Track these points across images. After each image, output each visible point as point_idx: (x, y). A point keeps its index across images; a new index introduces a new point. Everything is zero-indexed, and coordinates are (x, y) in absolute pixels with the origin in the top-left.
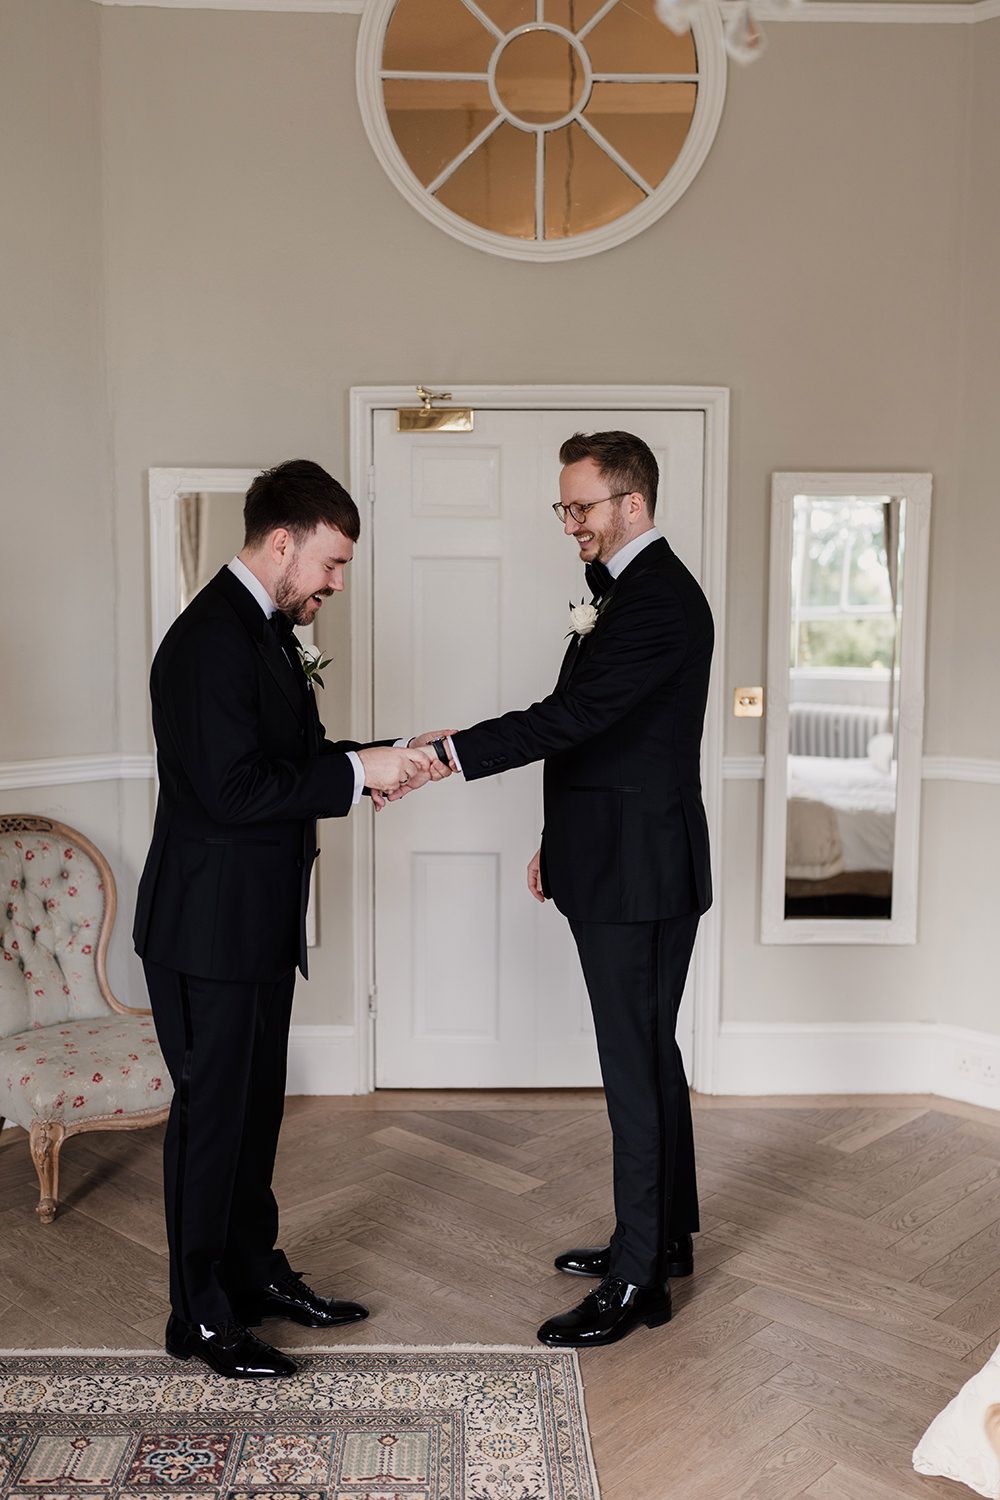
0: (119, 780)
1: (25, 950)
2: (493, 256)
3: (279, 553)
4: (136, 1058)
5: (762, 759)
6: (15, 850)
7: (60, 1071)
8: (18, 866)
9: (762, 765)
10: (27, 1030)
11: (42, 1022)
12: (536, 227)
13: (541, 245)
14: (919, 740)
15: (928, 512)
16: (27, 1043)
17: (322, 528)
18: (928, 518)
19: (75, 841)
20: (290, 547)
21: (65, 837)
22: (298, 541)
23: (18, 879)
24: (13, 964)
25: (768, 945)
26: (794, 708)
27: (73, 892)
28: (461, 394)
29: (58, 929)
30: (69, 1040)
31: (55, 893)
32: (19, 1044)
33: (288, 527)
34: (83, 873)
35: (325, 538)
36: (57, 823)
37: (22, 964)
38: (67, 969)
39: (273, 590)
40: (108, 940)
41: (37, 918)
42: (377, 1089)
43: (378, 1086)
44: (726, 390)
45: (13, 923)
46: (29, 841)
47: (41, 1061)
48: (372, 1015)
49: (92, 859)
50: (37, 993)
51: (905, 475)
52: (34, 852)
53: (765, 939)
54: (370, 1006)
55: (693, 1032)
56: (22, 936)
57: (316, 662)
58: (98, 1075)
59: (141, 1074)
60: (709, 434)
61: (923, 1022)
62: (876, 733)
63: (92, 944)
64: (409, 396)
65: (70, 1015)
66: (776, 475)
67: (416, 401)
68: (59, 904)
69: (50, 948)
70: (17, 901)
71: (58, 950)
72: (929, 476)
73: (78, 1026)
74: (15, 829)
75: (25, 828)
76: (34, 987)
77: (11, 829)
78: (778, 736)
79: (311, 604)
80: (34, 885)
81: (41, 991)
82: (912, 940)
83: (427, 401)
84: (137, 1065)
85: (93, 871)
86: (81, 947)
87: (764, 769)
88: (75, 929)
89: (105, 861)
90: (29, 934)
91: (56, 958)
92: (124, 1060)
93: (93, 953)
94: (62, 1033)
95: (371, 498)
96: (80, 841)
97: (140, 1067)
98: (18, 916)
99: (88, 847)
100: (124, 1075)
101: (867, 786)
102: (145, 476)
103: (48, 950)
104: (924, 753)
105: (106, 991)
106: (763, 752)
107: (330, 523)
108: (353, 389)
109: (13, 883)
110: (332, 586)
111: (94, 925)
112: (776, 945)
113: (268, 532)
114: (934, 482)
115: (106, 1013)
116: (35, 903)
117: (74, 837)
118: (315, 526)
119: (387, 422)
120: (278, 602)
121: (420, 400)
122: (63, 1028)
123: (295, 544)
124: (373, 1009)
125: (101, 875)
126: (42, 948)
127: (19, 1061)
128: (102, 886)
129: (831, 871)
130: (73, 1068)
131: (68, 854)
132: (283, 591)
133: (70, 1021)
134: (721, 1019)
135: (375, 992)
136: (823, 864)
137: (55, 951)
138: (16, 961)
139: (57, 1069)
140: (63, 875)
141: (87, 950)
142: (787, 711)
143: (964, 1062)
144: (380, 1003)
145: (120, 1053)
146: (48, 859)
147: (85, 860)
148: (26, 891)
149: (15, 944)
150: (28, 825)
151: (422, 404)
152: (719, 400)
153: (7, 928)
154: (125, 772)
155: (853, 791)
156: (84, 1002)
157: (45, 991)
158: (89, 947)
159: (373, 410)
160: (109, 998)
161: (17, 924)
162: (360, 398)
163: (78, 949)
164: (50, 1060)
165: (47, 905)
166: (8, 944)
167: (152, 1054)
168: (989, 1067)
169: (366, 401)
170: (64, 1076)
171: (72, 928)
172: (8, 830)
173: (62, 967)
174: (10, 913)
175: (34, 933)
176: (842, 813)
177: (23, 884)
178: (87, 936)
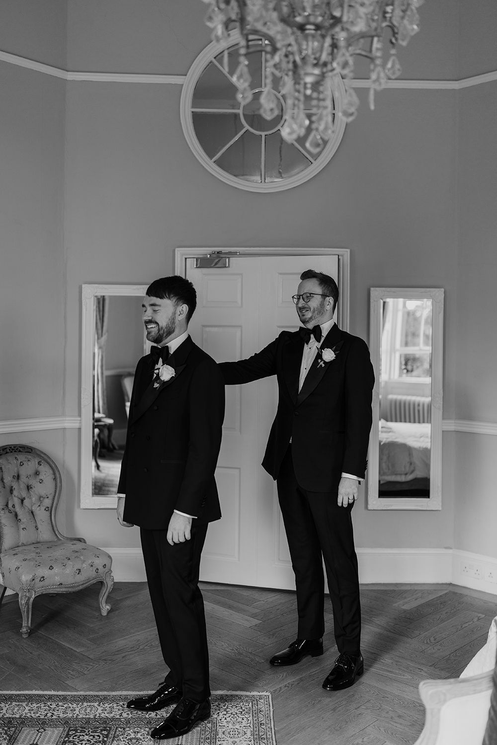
0: (64, 429)
1: (18, 509)
4: (69, 559)
6: (15, 461)
7: (34, 564)
8: (16, 469)
10: (19, 546)
11: (25, 543)
12: (261, 177)
13: (263, 185)
14: (441, 412)
15: (443, 306)
16: (18, 552)
18: (443, 309)
19: (43, 457)
21: (39, 456)
23: (16, 475)
24: (12, 516)
25: (371, 510)
27: (41, 481)
29: (34, 499)
30: (38, 551)
31: (33, 482)
32: (14, 553)
34: (46, 473)
36: (34, 448)
37: (16, 515)
38: (38, 518)
40: (57, 504)
41: (24, 494)
44: (349, 250)
45: (13, 495)
46: (21, 457)
47: (25, 560)
49: (51, 466)
50: (23, 529)
51: (431, 289)
52: (24, 462)
53: (370, 507)
56: (16, 501)
58: (51, 566)
59: (71, 566)
61: (446, 548)
63: (49, 506)
65: (38, 540)
66: (372, 289)
67: (205, 255)
68: (34, 487)
69: (30, 507)
70: (15, 486)
71: (33, 509)
72: (443, 290)
73: (42, 545)
74: (15, 451)
75: (20, 451)
76: (22, 526)
77: (13, 451)
80: (23, 478)
81: (25, 528)
82: (439, 508)
84: (70, 562)
85: (51, 472)
88: (42, 499)
89: (56, 467)
90: (20, 501)
91: (32, 512)
92: (64, 560)
93: (49, 511)
94: (35, 548)
96: (45, 457)
98: (15, 493)
99: (49, 460)
100: (63, 567)
102: (81, 288)
103: (28, 508)
104: (444, 418)
105: (55, 528)
108: (177, 250)
109: (14, 477)
111: (51, 497)
112: (374, 510)
114: (445, 292)
115: (55, 539)
116: (23, 486)
117: (42, 455)
119: (193, 264)
122: (35, 545)
125: (54, 474)
127: (14, 560)
128: (55, 479)
130: (40, 563)
131: (39, 463)
133: (38, 543)
136: (406, 474)
138: (14, 513)
139: (32, 563)
140: (37, 473)
143: (466, 568)
145: (62, 557)
146: (30, 466)
147: (47, 467)
148: (20, 481)
149: (14, 506)
150: (21, 450)
152: (346, 254)
153: (10, 498)
154: (67, 425)
155: (422, 439)
156: (45, 534)
157: (27, 528)
158: (48, 508)
159: (186, 259)
160: (57, 532)
161: (15, 496)
162: (179, 253)
163: (43, 508)
164: (29, 559)
165: (29, 488)
166: (10, 506)
167: (77, 557)
168: (477, 570)
169: (182, 255)
170: (36, 567)
171: (40, 498)
172: (11, 452)
173: (35, 517)
174: (11, 491)
175: (22, 501)
176: (415, 449)
177: (18, 477)
178: (47, 502)
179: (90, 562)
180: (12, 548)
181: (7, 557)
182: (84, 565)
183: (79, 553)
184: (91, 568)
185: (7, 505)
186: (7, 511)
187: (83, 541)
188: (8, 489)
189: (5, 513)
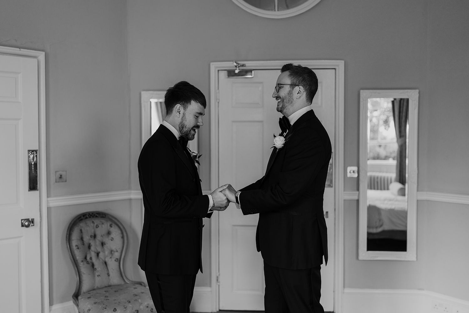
0: (130, 200)
1: (94, 260)
2: (261, 17)
3: (178, 113)
4: (130, 302)
5: (357, 192)
6: (92, 224)
7: (102, 307)
8: (93, 231)
9: (357, 195)
10: (94, 290)
11: (99, 286)
12: (275, 7)
13: (277, 13)
14: (416, 186)
16: (92, 295)
17: (193, 102)
18: (417, 106)
19: (114, 221)
20: (182, 110)
21: (111, 220)
22: (185, 108)
23: (93, 235)
24: (89, 266)
25: (361, 260)
26: (369, 174)
27: (112, 239)
28: (249, 65)
29: (107, 253)
30: (107, 294)
31: (106, 240)
32: (89, 296)
33: (181, 103)
34: (116, 233)
35: (194, 106)
36: (108, 214)
37: (93, 265)
38: (110, 267)
39: (178, 128)
40: (125, 256)
41: (99, 249)
42: (220, 310)
43: (221, 309)
44: (343, 62)
45: (91, 250)
46: (97, 221)
47: (95, 303)
48: (218, 283)
49: (119, 227)
50: (98, 276)
51: (409, 91)
52: (99, 225)
53: (361, 258)
54: (217, 280)
55: (334, 292)
56: (93, 255)
57: (197, 155)
58: (115, 309)
59: (131, 308)
60: (337, 77)
61: (419, 289)
62: (391, 182)
63: (118, 257)
64: (231, 65)
65: (110, 284)
66: (361, 91)
67: (234, 67)
68: (107, 244)
69: (104, 259)
70: (92, 243)
71: (106, 260)
72: (417, 91)
73: (111, 289)
74: (93, 217)
75: (96, 217)
76: (97, 274)
77: (91, 217)
78: (364, 184)
79: (192, 132)
80: (99, 238)
81: (99, 275)
82: (415, 259)
83: (237, 67)
84: (130, 305)
85: (120, 232)
86: (115, 259)
87: (359, 196)
88: (113, 252)
89: (124, 228)
90: (96, 254)
91: (106, 263)
92: (125, 303)
93: (118, 262)
94: (105, 291)
95: (218, 101)
96: (116, 221)
97: (131, 305)
98: (92, 248)
99: (118, 223)
100: (125, 309)
101: (390, 200)
102: (140, 94)
103: (102, 260)
104: (418, 190)
105: (123, 274)
106: (358, 189)
107: (195, 100)
108: (212, 64)
109: (91, 236)
110: (198, 124)
111: (119, 251)
112: (363, 260)
113: (174, 106)
114: (419, 93)
115: (123, 283)
116: (98, 243)
117: (114, 219)
118: (190, 102)
119: (223, 75)
120: (180, 132)
121: (234, 66)
122: (106, 289)
123: (184, 109)
124: (218, 281)
125: (122, 233)
126: (101, 259)
127: (88, 303)
128: (123, 237)
129: (379, 230)
130: (106, 306)
131: (111, 226)
132: (181, 127)
133: (110, 286)
134: (344, 287)
135: (219, 275)
136: (377, 228)
137: (105, 260)
138: (91, 264)
139: (101, 306)
140: (109, 233)
141: (116, 260)
142: (367, 175)
143: (436, 305)
144: (221, 279)
145: (124, 300)
146: (104, 227)
147: (117, 228)
148: (96, 239)
149: (91, 258)
150: (97, 215)
151: (235, 68)
152: (340, 65)
153: (88, 252)
154: (133, 196)
155: (386, 202)
156: (115, 279)
157: (101, 275)
158: (117, 259)
159: (218, 71)
160: (124, 278)
161: (92, 251)
162: (214, 66)
163: (113, 259)
164: (98, 303)
165: (103, 244)
166: (88, 258)
167: (136, 300)
168: (446, 308)
169: (216, 68)
170: (103, 309)
171: (112, 252)
172: (90, 217)
173: (108, 266)
174: (89, 247)
175: (98, 254)
176: (383, 210)
177: (95, 236)
178: (117, 255)
179: (146, 303)
180: (89, 291)
181: (82, 299)
182: (141, 307)
183: (138, 297)
184: (147, 309)
185: (86, 258)
186: (85, 263)
187: (143, 284)
188: (86, 245)
189: (84, 264)
